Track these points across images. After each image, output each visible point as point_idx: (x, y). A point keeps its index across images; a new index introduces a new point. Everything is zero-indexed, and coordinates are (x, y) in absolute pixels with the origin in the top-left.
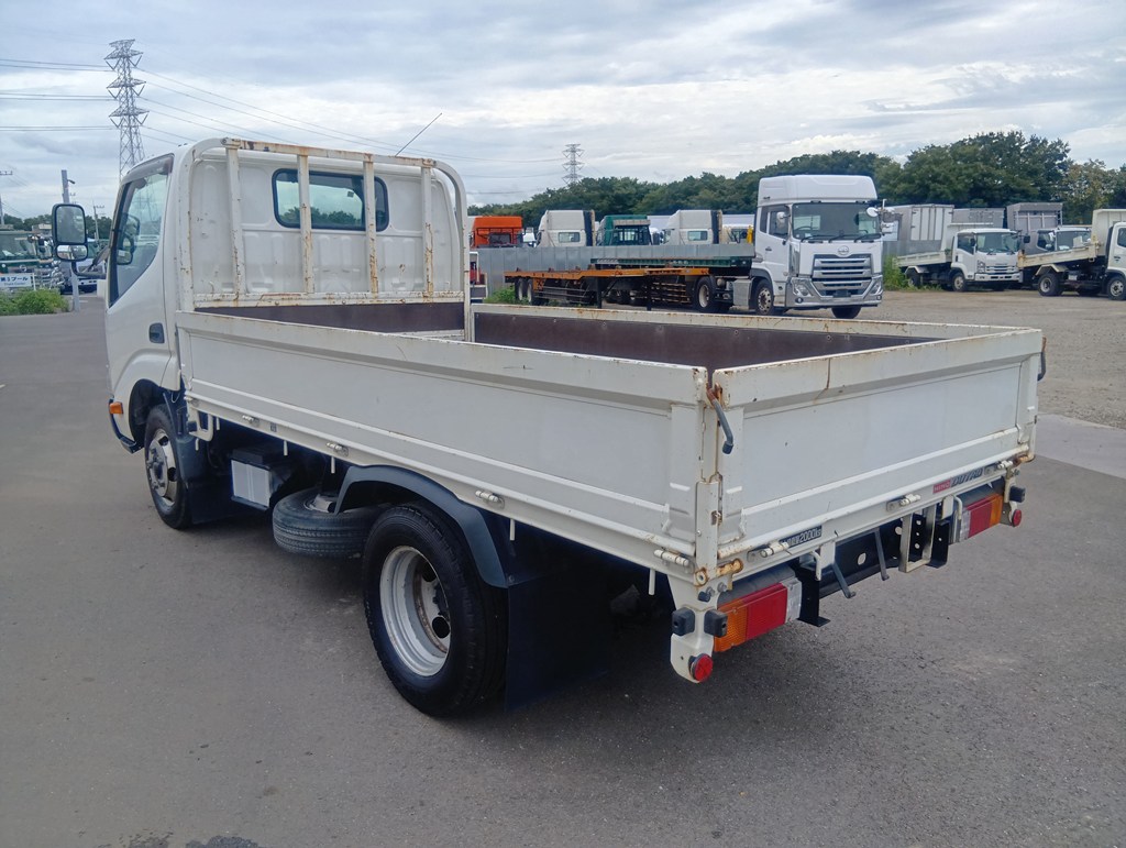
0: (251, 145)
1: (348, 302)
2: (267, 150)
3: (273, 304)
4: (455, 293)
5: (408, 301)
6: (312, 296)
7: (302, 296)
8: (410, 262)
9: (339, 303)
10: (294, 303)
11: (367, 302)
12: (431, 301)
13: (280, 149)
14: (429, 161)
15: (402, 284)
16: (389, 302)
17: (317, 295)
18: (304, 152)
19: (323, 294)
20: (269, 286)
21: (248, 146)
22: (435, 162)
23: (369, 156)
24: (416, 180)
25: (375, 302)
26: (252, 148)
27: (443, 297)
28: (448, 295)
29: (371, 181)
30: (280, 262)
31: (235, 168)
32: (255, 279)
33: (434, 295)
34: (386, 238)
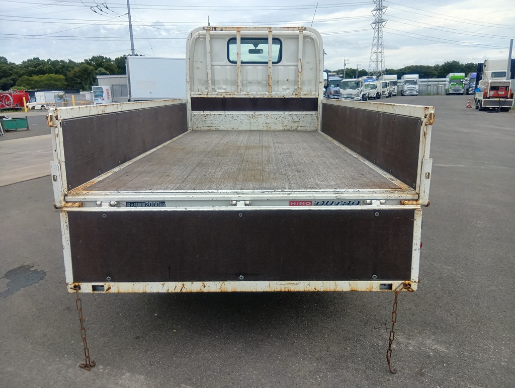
0: (215, 28)
1: (256, 97)
2: (222, 30)
3: (222, 97)
4: (313, 93)
5: (287, 97)
7: (235, 94)
9: (252, 97)
10: (231, 96)
11: (266, 97)
12: (299, 97)
13: (228, 29)
14: (302, 28)
15: (288, 89)
16: (277, 97)
17: (242, 93)
18: (239, 29)
19: (245, 93)
20: (225, 89)
22: (305, 28)
23: (270, 28)
24: (296, 37)
25: (270, 97)
27: (306, 95)
28: (309, 94)
29: (271, 40)
30: (229, 79)
31: (208, 39)
32: (218, 87)
33: (301, 94)
34: (279, 67)
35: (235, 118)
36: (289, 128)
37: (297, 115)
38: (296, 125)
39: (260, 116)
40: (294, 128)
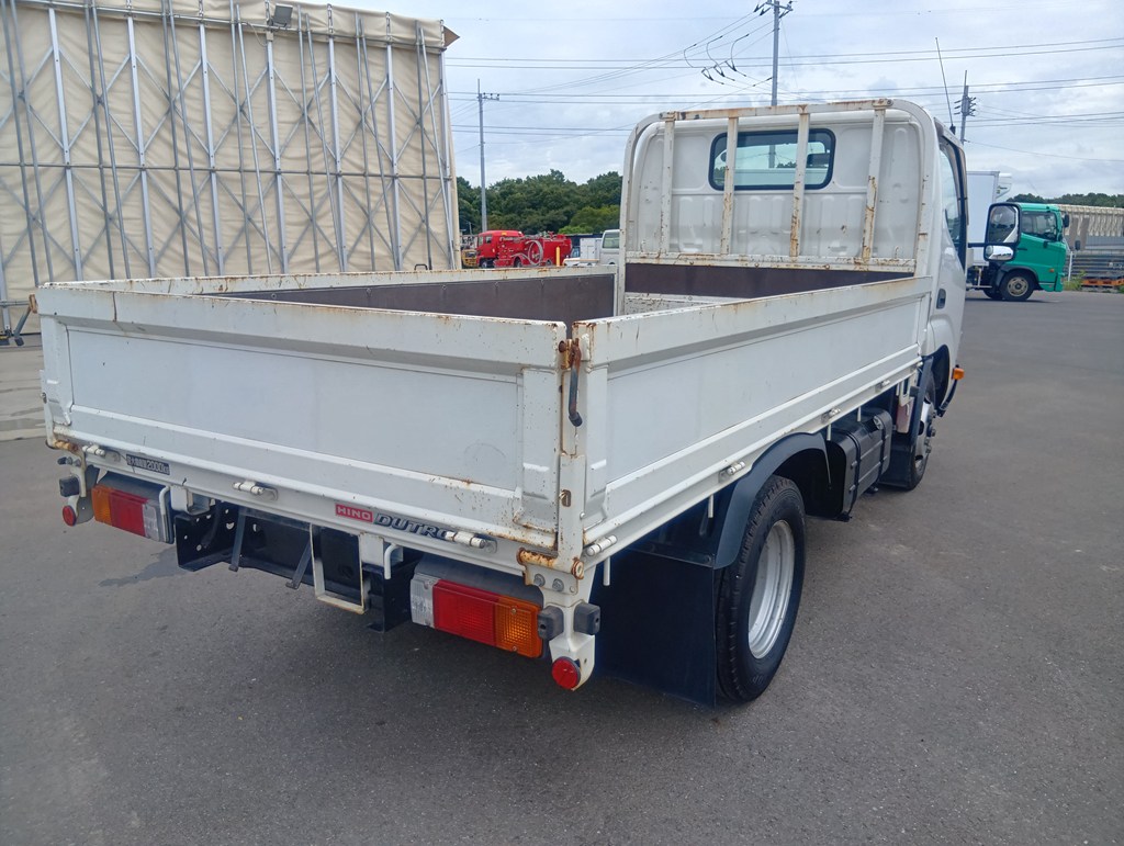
0: (684, 115)
1: (761, 265)
2: (697, 117)
3: (688, 263)
4: (902, 261)
5: (833, 268)
6: (725, 257)
7: (716, 257)
8: (853, 222)
9: (752, 265)
10: (707, 263)
11: (783, 266)
12: (865, 268)
13: (709, 115)
14: (881, 102)
15: (843, 248)
16: (809, 267)
17: (730, 256)
18: (733, 114)
19: (737, 256)
20: (700, 247)
21: (681, 117)
22: (889, 101)
23: (803, 107)
24: (867, 125)
25: (792, 266)
26: (684, 118)
27: (882, 264)
28: (891, 263)
29: (803, 134)
30: (709, 223)
31: (669, 139)
32: (688, 241)
33: (870, 262)
34: (825, 197)
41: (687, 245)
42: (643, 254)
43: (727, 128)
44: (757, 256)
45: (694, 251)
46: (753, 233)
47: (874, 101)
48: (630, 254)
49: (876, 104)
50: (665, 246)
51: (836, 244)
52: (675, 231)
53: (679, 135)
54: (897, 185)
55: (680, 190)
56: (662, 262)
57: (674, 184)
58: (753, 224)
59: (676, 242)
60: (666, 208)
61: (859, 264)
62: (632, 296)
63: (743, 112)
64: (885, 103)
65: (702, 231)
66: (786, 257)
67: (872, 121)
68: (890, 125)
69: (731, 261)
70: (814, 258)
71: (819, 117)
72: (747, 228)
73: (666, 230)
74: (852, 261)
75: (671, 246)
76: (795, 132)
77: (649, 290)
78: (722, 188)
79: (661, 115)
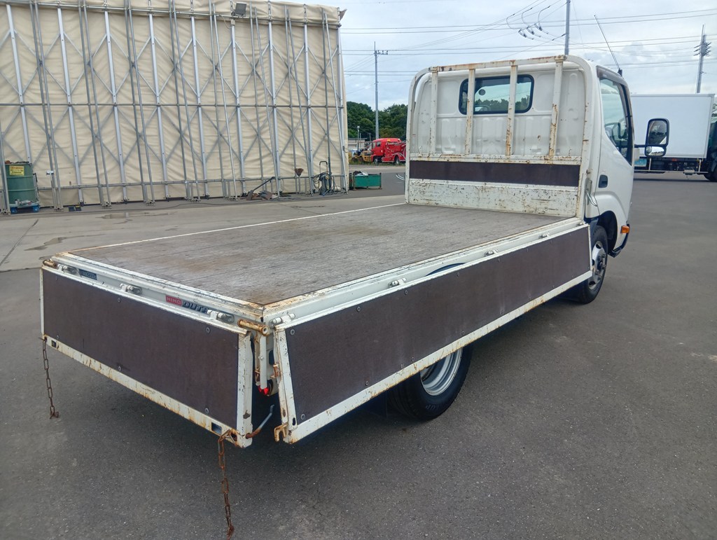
0: (443, 68)
1: (489, 161)
2: (451, 70)
3: (446, 160)
5: (532, 162)
7: (462, 156)
9: (483, 161)
10: (457, 160)
11: (502, 161)
12: (551, 163)
13: (458, 68)
14: (559, 57)
16: (517, 162)
17: (471, 156)
18: (472, 67)
19: (474, 156)
21: (441, 70)
23: (513, 61)
25: (507, 162)
26: (443, 70)
27: (561, 160)
28: (567, 159)
29: (514, 78)
30: (459, 135)
31: (434, 83)
32: (446, 147)
33: (554, 159)
34: (527, 118)
35: (459, 190)
36: (533, 210)
37: (545, 192)
38: (543, 206)
39: (492, 189)
40: (541, 211)
41: (447, 149)
42: (420, 155)
43: (468, 75)
44: (487, 156)
45: (451, 152)
46: (485, 141)
47: (555, 57)
48: (412, 155)
49: (557, 58)
50: (433, 150)
51: (535, 147)
52: (439, 140)
53: (441, 81)
54: (571, 110)
55: (442, 115)
56: (431, 160)
57: (438, 111)
58: (485, 135)
59: (440, 147)
60: (433, 127)
61: (547, 160)
62: (414, 180)
63: (479, 66)
64: (562, 58)
65: (455, 140)
66: (504, 156)
67: (554, 69)
68: (566, 72)
69: (471, 158)
70: (520, 156)
71: (524, 67)
72: (481, 138)
73: (433, 140)
74: (543, 158)
75: (437, 149)
76: (509, 77)
77: (423, 178)
78: (465, 113)
79: (429, 69)
